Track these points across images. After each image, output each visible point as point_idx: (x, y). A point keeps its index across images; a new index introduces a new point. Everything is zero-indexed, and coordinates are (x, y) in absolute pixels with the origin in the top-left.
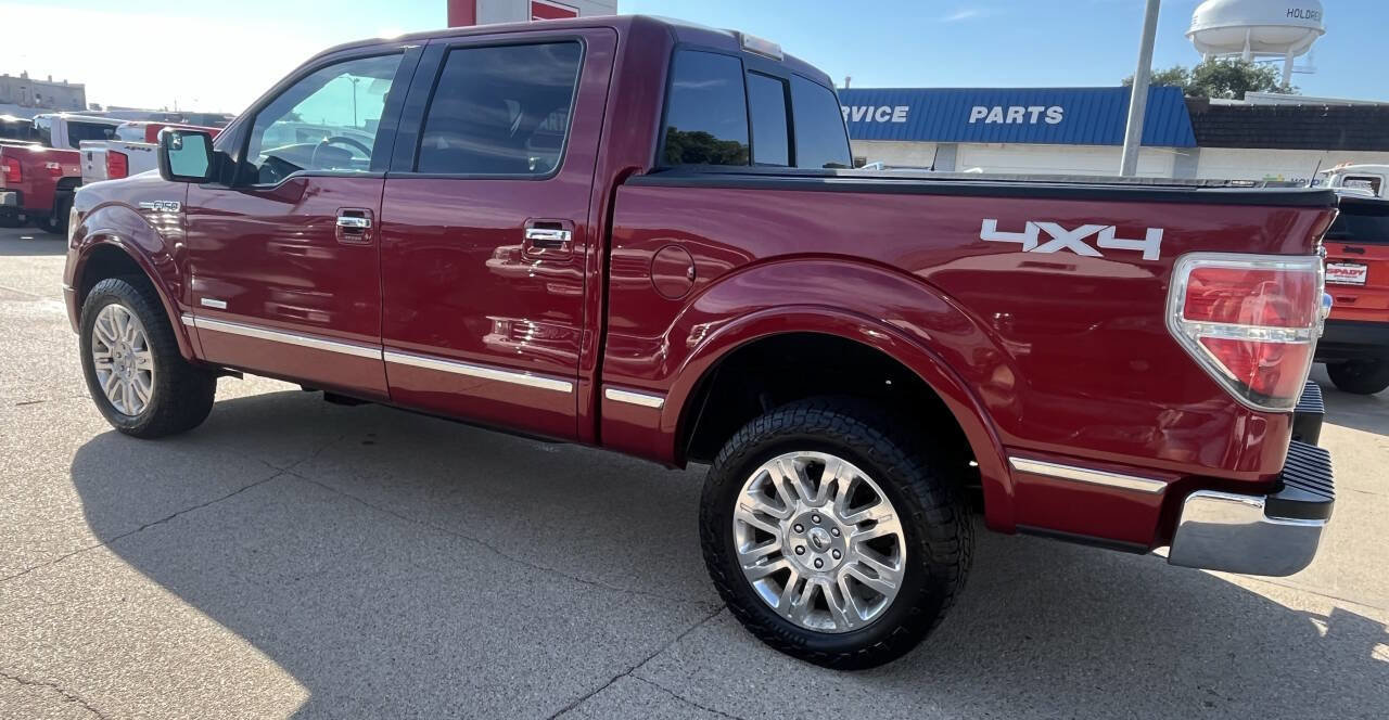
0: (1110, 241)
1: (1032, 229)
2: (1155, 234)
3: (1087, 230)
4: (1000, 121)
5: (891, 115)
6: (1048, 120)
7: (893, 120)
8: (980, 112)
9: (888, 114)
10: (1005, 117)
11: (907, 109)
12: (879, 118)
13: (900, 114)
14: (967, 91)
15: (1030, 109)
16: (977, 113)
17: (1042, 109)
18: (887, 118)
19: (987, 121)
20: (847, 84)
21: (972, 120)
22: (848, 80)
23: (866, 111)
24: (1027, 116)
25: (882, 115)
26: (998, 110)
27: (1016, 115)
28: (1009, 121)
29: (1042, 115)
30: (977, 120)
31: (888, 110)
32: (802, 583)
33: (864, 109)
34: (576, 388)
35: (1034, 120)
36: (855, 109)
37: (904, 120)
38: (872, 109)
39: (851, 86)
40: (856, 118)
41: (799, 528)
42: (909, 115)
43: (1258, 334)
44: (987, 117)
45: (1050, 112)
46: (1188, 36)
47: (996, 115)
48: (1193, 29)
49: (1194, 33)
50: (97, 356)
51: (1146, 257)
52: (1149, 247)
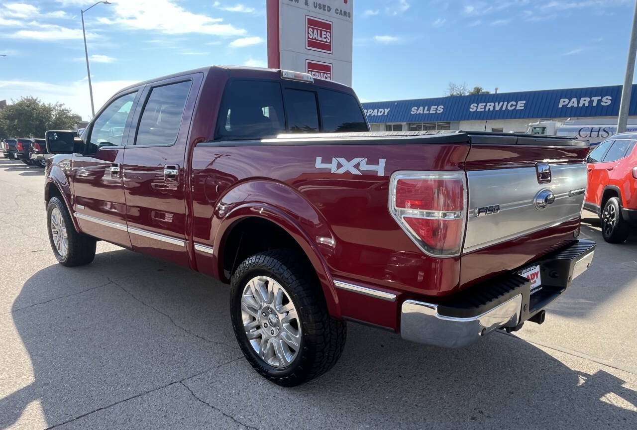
0: (365, 166)
1: (335, 161)
2: (382, 162)
3: (356, 161)
4: (576, 105)
5: (516, 106)
6: (603, 104)
7: (517, 108)
8: (564, 102)
9: (514, 105)
10: (578, 103)
11: (524, 102)
12: (509, 108)
13: (521, 105)
14: (558, 91)
15: (592, 98)
16: (563, 102)
17: (600, 98)
18: (514, 107)
19: (569, 106)
20: (496, 91)
21: (560, 106)
22: (496, 89)
23: (503, 105)
24: (591, 102)
25: (511, 106)
26: (574, 100)
27: (584, 102)
28: (581, 105)
29: (599, 101)
30: (563, 106)
31: (514, 103)
32: (266, 341)
33: (501, 103)
34: (185, 243)
35: (595, 104)
36: (497, 104)
37: (523, 108)
38: (506, 103)
39: (498, 92)
40: (497, 108)
41: (264, 314)
42: (525, 105)
43: (438, 215)
44: (568, 104)
45: (604, 99)
47: (574, 103)
50: (53, 230)
51: (379, 174)
52: (380, 169)
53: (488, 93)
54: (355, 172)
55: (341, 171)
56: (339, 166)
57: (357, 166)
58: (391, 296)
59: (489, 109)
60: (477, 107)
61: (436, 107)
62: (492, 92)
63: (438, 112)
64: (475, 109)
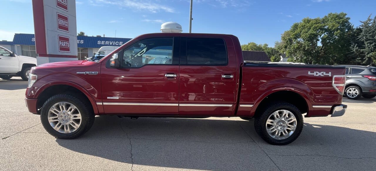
0: (325, 74)
2: (330, 73)
3: (322, 73)
5: (119, 43)
18: (118, 44)
22: (104, 35)
23: (113, 42)
33: (112, 42)
34: (232, 105)
36: (110, 42)
38: (114, 42)
41: (278, 123)
46: (161, 30)
48: (161, 29)
49: (162, 29)
51: (330, 76)
52: (330, 74)
53: (100, 36)
54: (322, 75)
55: (317, 75)
56: (317, 74)
57: (323, 74)
58: (330, 107)
59: (107, 44)
60: (101, 42)
61: (79, 40)
62: (102, 36)
63: (81, 43)
64: (100, 43)
